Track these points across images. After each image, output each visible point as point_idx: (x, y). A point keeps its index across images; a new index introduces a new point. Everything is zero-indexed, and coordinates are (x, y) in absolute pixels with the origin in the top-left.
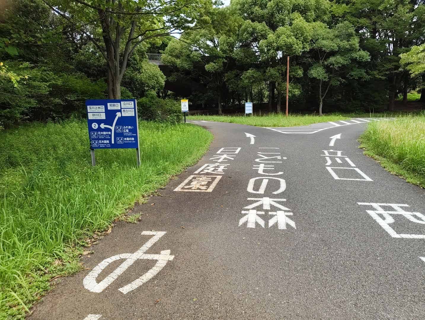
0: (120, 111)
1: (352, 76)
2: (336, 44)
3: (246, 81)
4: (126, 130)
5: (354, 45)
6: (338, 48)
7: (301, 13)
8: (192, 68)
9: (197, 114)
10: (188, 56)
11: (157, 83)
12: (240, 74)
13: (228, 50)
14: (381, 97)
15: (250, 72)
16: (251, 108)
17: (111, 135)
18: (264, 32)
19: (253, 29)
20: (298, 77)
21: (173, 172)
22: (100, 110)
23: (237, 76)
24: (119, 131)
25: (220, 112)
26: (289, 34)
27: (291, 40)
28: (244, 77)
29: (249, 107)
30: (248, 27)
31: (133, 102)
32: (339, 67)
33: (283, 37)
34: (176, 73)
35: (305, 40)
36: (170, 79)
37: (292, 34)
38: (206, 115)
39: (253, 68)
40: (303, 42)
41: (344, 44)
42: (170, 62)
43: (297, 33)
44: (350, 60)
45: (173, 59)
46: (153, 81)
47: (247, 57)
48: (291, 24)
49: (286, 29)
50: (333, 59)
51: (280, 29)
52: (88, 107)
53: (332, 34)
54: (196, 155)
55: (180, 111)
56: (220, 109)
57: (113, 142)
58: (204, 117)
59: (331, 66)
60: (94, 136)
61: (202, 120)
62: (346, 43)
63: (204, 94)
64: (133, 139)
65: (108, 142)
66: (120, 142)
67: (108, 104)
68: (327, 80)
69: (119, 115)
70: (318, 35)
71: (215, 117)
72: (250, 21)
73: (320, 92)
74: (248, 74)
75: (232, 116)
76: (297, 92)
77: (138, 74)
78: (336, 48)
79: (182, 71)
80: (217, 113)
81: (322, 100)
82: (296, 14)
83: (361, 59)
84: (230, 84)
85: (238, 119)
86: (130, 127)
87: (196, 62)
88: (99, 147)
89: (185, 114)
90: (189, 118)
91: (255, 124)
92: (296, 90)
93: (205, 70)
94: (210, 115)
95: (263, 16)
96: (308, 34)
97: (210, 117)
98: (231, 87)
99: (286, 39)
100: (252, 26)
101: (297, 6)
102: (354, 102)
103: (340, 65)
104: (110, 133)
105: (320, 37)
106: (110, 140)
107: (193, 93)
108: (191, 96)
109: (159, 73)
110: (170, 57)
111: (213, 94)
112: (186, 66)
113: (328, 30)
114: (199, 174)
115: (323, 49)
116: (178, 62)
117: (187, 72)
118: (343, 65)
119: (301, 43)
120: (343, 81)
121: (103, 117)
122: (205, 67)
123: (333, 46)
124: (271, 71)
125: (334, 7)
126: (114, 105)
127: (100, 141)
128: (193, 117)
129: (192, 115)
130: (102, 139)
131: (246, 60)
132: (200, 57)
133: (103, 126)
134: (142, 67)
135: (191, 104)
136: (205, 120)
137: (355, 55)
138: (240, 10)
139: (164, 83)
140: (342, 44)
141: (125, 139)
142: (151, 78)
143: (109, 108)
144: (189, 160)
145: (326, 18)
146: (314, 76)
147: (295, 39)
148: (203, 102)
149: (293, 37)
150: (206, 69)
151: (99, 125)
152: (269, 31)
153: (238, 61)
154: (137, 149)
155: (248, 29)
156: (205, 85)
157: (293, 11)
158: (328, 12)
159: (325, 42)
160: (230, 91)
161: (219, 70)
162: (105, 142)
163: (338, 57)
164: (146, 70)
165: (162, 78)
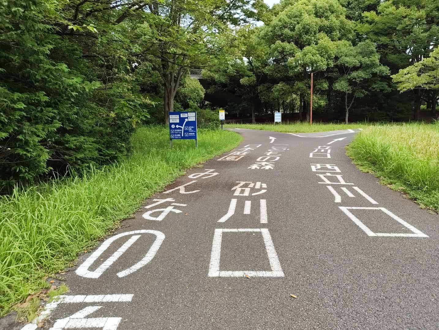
0: (187, 118)
1: (374, 88)
2: (358, 60)
3: (276, 94)
4: (190, 128)
5: (374, 61)
6: (360, 64)
7: (326, 33)
8: (228, 81)
9: (232, 122)
10: (225, 71)
11: (198, 96)
12: (271, 87)
13: (261, 66)
14: (405, 107)
15: (280, 86)
16: (280, 117)
17: (181, 132)
18: (292, 51)
19: (282, 48)
20: (324, 89)
21: (216, 154)
22: (176, 118)
23: (269, 88)
24: (186, 129)
25: (254, 121)
26: (314, 52)
27: (316, 58)
28: (274, 90)
29: (278, 117)
30: (278, 47)
31: (194, 113)
32: (361, 81)
33: (309, 56)
34: (214, 86)
35: (329, 57)
36: (209, 91)
37: (317, 52)
38: (240, 123)
39: (282, 82)
40: (327, 59)
41: (365, 60)
42: (208, 77)
43: (322, 52)
44: (371, 75)
45: (212, 74)
46: (194, 94)
47: (277, 72)
48: (317, 44)
49: (312, 48)
50: (355, 74)
51: (307, 48)
52: (170, 116)
53: (355, 51)
54: (230, 147)
55: (218, 120)
56: (254, 118)
57: (183, 136)
58: (238, 125)
59: (354, 80)
60: (172, 132)
61: (237, 128)
62: (367, 59)
63: (238, 104)
64: (194, 134)
65: (180, 135)
66: (186, 135)
67: (181, 114)
68: (350, 92)
69: (186, 120)
70: (341, 52)
71: (248, 125)
72: (280, 42)
73: (346, 103)
74: (278, 87)
75: (263, 124)
76: (323, 103)
77: (182, 89)
78: (358, 64)
79: (220, 84)
80: (250, 122)
81: (347, 110)
82: (322, 34)
83: (382, 74)
84: (262, 96)
85: (267, 127)
86: (192, 127)
87: (232, 76)
88: (175, 139)
89: (222, 122)
90: (225, 126)
91: (280, 131)
92: (322, 101)
93: (240, 84)
94: (243, 123)
95: (291, 37)
96: (331, 52)
97: (243, 125)
98: (263, 99)
99: (312, 57)
100: (282, 46)
101: (323, 27)
102: (379, 112)
103: (362, 79)
104: (181, 130)
105: (343, 55)
106: (181, 134)
107: (229, 104)
108: (227, 106)
109: (199, 86)
110: (209, 72)
111: (247, 105)
112: (223, 80)
113: (352, 48)
114: (231, 155)
115: (347, 65)
116: (216, 77)
117: (224, 85)
118: (365, 79)
119: (326, 60)
120: (366, 93)
121: (178, 121)
122: (240, 81)
123: (355, 62)
124: (299, 84)
125: (359, 26)
126: (184, 115)
127: (175, 135)
128: (229, 125)
129: (228, 123)
130: (176, 134)
131: (277, 75)
132: (235, 72)
133: (177, 126)
134: (185, 82)
135: (227, 113)
136: (239, 128)
137: (375, 70)
138: (271, 31)
139: (204, 95)
140: (363, 60)
141: (189, 134)
142: (193, 91)
143: (181, 116)
144: (226, 149)
145: (350, 36)
146: (338, 88)
147: (320, 57)
148: (237, 112)
149: (318, 55)
150: (241, 82)
151: (175, 126)
152: (297, 50)
153: (270, 76)
154: (196, 140)
155: (278, 48)
156: (240, 96)
157: (320, 31)
158: (353, 31)
159: (347, 59)
160: (262, 102)
161: (252, 83)
162: (178, 135)
163: (360, 71)
164: (189, 85)
165: (202, 91)
